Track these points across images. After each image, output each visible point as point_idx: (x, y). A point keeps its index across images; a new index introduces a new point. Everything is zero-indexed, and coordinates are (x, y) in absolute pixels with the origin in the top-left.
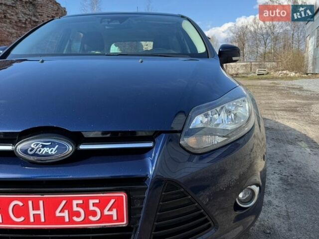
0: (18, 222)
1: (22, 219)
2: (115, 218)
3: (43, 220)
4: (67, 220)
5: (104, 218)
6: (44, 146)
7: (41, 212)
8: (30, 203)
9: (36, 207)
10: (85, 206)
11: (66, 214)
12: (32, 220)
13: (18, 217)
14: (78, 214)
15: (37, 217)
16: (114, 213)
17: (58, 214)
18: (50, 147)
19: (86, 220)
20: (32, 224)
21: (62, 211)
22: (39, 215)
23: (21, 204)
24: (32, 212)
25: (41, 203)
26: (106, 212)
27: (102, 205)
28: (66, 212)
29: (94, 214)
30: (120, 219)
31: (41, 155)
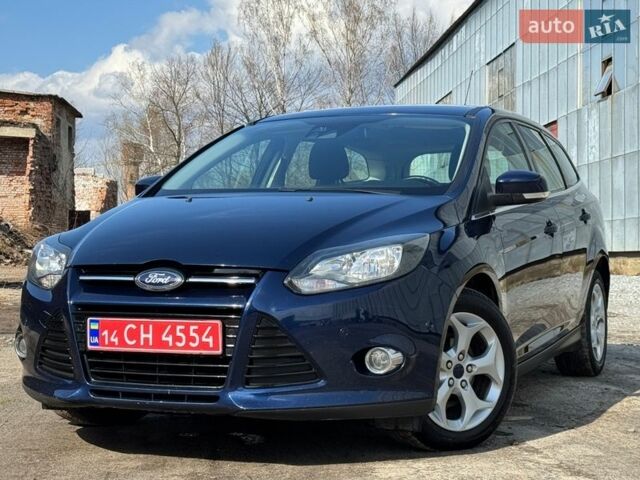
0: (130, 346)
1: (133, 342)
2: (211, 345)
3: (151, 343)
4: (171, 344)
5: (204, 345)
6: (158, 277)
7: (150, 336)
8: (142, 327)
9: (146, 332)
10: (186, 331)
11: (170, 339)
12: (142, 343)
13: (131, 339)
14: (179, 339)
15: (146, 340)
16: (210, 340)
17: (164, 338)
18: (163, 277)
19: (187, 346)
20: (143, 347)
21: (167, 336)
23: (134, 327)
24: (143, 336)
25: (151, 327)
26: (204, 339)
27: (200, 332)
28: (171, 336)
29: (193, 340)
30: (216, 347)
31: (156, 284)
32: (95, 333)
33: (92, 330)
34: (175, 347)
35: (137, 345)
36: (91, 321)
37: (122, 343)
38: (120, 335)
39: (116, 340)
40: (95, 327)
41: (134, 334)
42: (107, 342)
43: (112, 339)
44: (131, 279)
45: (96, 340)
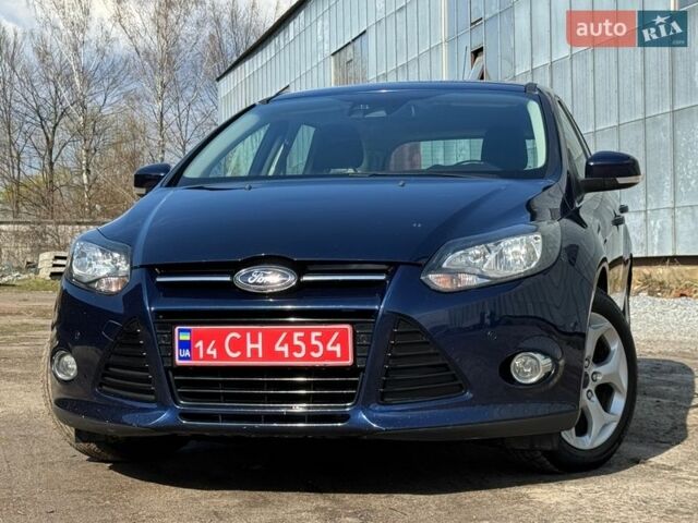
0: (234, 359)
1: (238, 355)
2: (339, 355)
3: (260, 355)
4: (286, 355)
5: (330, 355)
7: (259, 346)
8: (248, 335)
9: (254, 341)
10: (306, 339)
11: (285, 349)
12: (249, 355)
13: (234, 351)
14: (298, 349)
15: (254, 351)
16: (338, 349)
17: (278, 348)
19: (307, 357)
20: (250, 360)
21: (281, 345)
22: (257, 349)
23: (238, 336)
24: (250, 346)
25: (260, 335)
26: (330, 348)
27: (324, 339)
28: (286, 346)
29: (315, 349)
30: (344, 356)
31: (262, 284)
32: (185, 345)
33: (180, 342)
34: (292, 358)
35: (244, 357)
36: (180, 330)
37: (222, 355)
38: (220, 347)
39: (214, 353)
40: (185, 337)
41: (238, 345)
42: (201, 355)
43: (209, 352)
45: (187, 353)
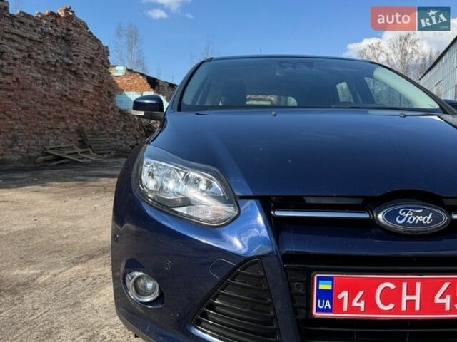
0: (385, 311)
1: (391, 306)
3: (417, 308)
4: (448, 308)
6: (415, 214)
7: (417, 298)
8: (405, 285)
9: (411, 291)
11: (447, 300)
12: (404, 307)
13: (385, 303)
15: (411, 304)
17: (438, 300)
18: (423, 214)
20: (403, 313)
21: (443, 297)
22: (414, 301)
23: (392, 286)
24: (405, 298)
25: (418, 285)
28: (448, 297)
31: (414, 225)
33: (320, 291)
35: (397, 309)
36: (319, 279)
37: (371, 306)
38: (369, 299)
39: (362, 305)
40: (326, 286)
41: (391, 296)
42: (345, 308)
43: (355, 304)
44: (365, 216)
45: (328, 304)
